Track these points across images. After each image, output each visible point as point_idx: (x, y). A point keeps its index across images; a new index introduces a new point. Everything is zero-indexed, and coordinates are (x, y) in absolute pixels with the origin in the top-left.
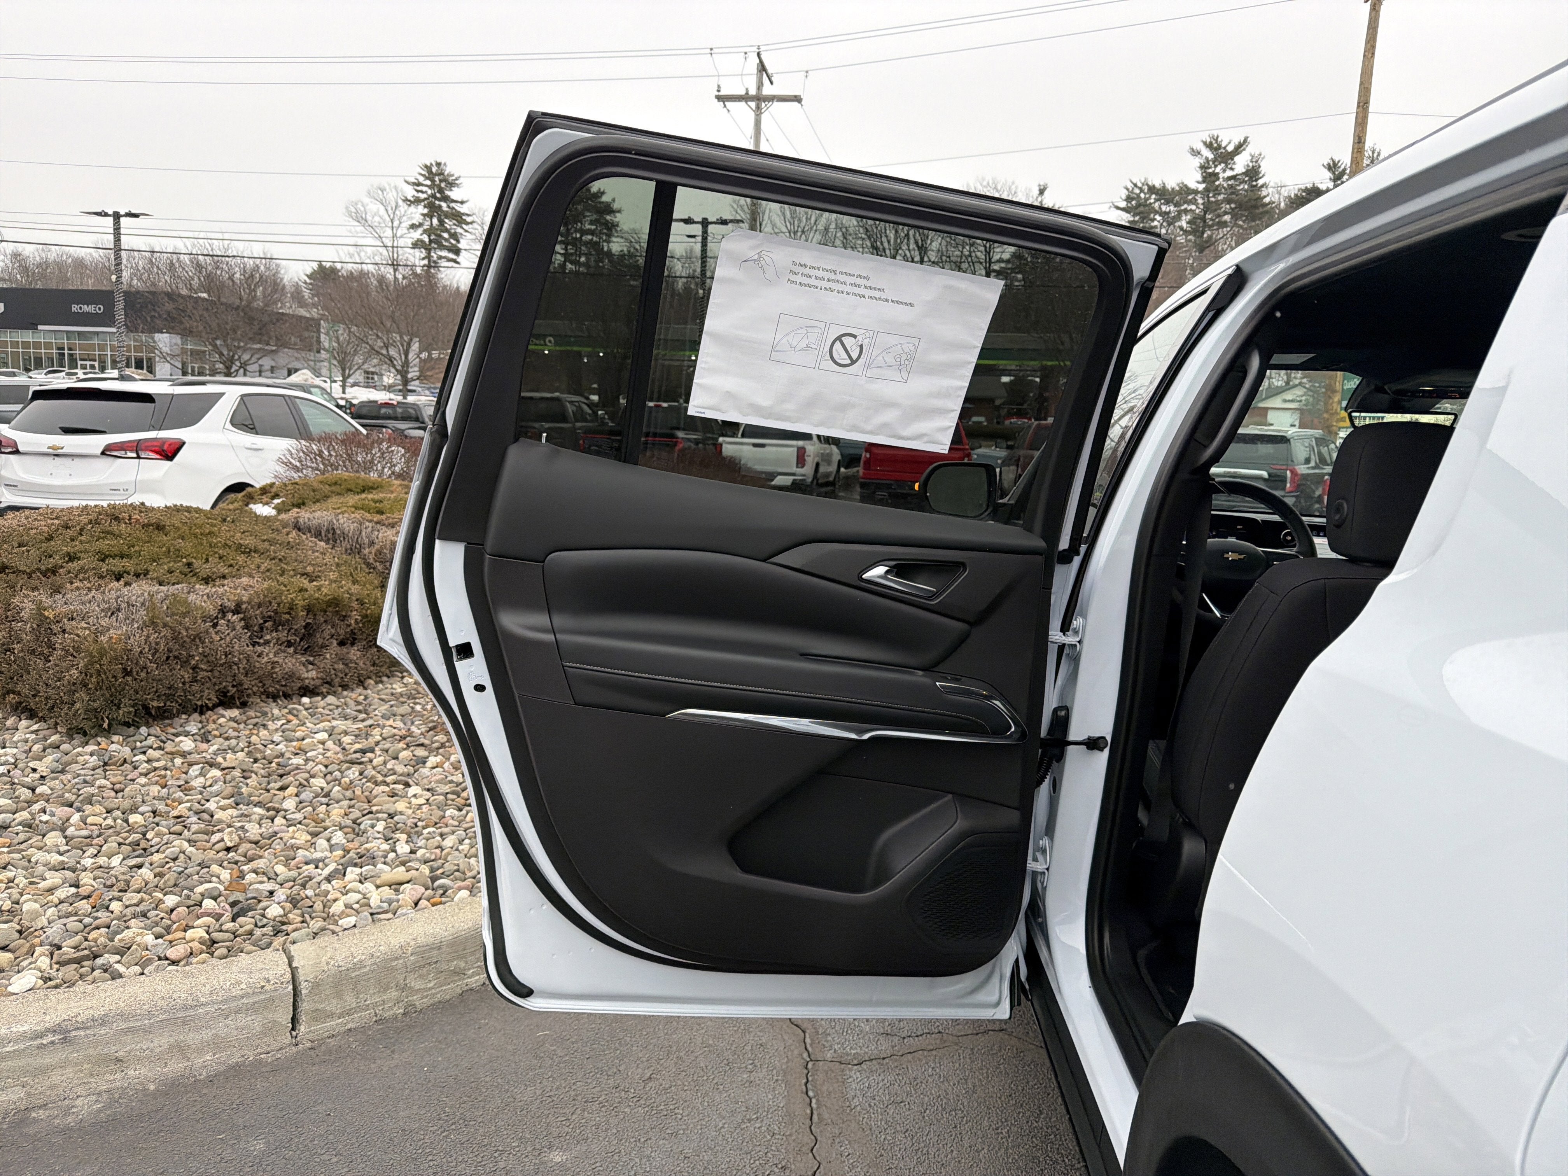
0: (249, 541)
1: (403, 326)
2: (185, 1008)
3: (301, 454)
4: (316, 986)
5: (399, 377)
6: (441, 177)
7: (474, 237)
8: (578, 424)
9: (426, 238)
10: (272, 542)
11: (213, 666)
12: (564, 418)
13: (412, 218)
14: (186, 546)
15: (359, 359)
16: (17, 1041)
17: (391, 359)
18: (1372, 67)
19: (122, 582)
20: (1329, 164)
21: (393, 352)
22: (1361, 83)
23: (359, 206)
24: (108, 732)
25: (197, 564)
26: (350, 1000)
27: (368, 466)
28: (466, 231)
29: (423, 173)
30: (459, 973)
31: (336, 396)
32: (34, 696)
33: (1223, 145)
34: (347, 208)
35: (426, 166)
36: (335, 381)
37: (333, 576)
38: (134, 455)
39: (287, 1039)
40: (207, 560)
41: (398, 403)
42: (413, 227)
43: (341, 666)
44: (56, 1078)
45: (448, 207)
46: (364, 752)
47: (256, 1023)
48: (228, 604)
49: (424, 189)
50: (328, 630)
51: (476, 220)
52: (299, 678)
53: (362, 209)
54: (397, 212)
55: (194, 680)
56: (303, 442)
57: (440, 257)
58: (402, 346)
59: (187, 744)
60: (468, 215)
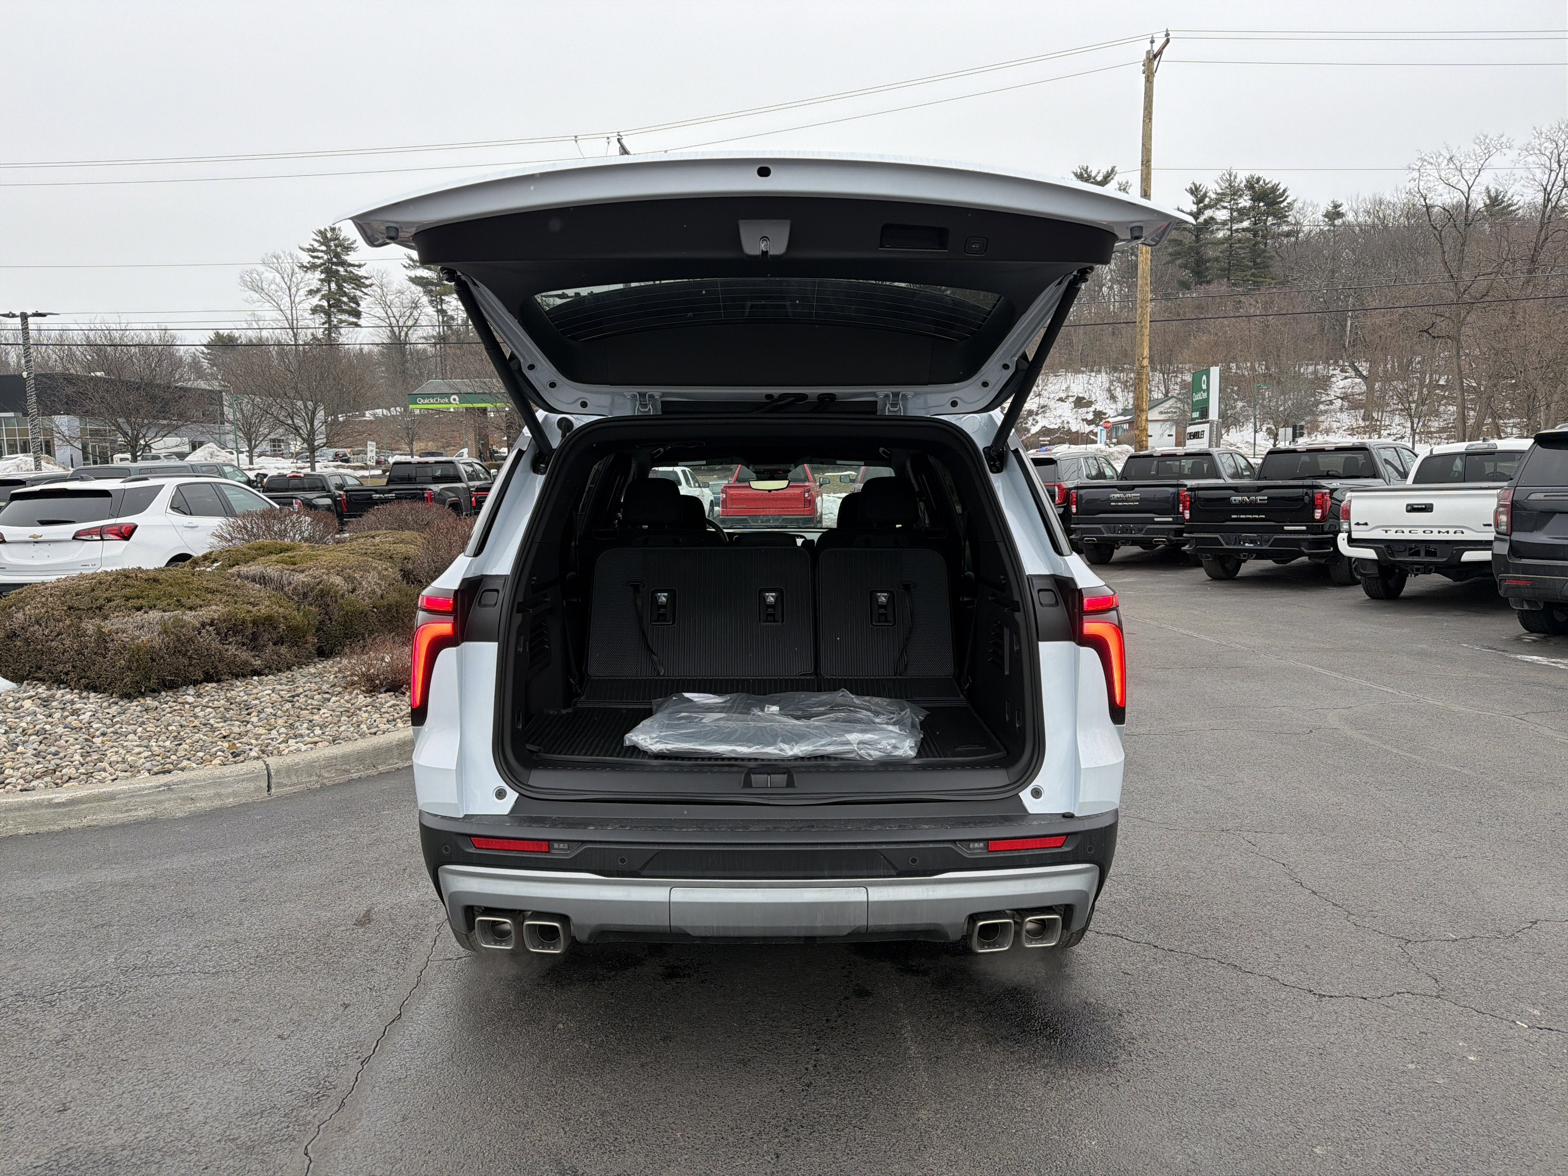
0: (212, 585)
1: (306, 394)
2: (220, 778)
3: (230, 529)
4: (278, 771)
5: (305, 445)
6: (336, 242)
7: (373, 299)
8: (471, 484)
9: (325, 303)
10: (227, 586)
11: (201, 656)
12: (458, 479)
13: (309, 285)
14: (175, 590)
15: (263, 430)
16: (149, 789)
17: (297, 429)
18: (1151, 130)
19: (143, 611)
20: (1191, 189)
21: (298, 422)
22: (1143, 145)
23: (254, 275)
24: (143, 695)
25: (183, 600)
26: (294, 779)
27: (283, 534)
28: (366, 294)
29: (318, 238)
30: (348, 771)
31: (243, 467)
32: (98, 678)
33: (1093, 175)
34: (242, 277)
35: (320, 232)
36: (242, 452)
37: (267, 603)
38: (99, 538)
39: (266, 794)
40: (189, 598)
41: (305, 475)
42: (311, 292)
43: (276, 657)
44: (166, 805)
45: (346, 271)
46: (293, 697)
47: (252, 786)
48: (206, 621)
49: (320, 254)
50: (266, 636)
51: (375, 282)
52: (251, 664)
53: (258, 277)
54: (294, 279)
55: (190, 665)
56: (231, 519)
57: (341, 321)
58: (307, 415)
59: (190, 699)
60: (367, 278)
